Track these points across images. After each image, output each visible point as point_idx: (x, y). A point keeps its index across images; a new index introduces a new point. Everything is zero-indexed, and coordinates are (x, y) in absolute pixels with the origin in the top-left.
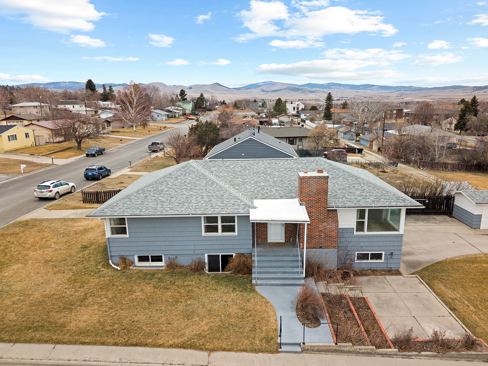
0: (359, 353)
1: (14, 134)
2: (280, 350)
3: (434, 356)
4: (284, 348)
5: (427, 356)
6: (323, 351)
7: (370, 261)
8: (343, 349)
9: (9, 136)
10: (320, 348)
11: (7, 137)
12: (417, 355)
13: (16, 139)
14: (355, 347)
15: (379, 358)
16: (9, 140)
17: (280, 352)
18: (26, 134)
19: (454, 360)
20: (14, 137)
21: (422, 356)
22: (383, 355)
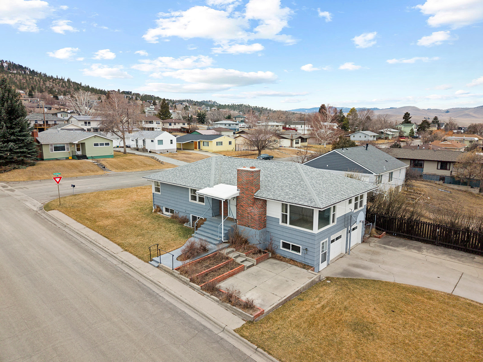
0: (181, 280)
1: (221, 141)
2: (149, 262)
3: (217, 301)
4: (152, 262)
5: (213, 299)
6: (165, 271)
7: (291, 251)
8: (175, 274)
9: (217, 142)
10: (166, 269)
11: (216, 143)
12: (208, 296)
13: (222, 145)
14: (181, 276)
15: (187, 287)
16: (217, 145)
17: (148, 263)
18: (229, 142)
19: (225, 309)
20: (221, 143)
21: (210, 298)
22: (191, 287)
